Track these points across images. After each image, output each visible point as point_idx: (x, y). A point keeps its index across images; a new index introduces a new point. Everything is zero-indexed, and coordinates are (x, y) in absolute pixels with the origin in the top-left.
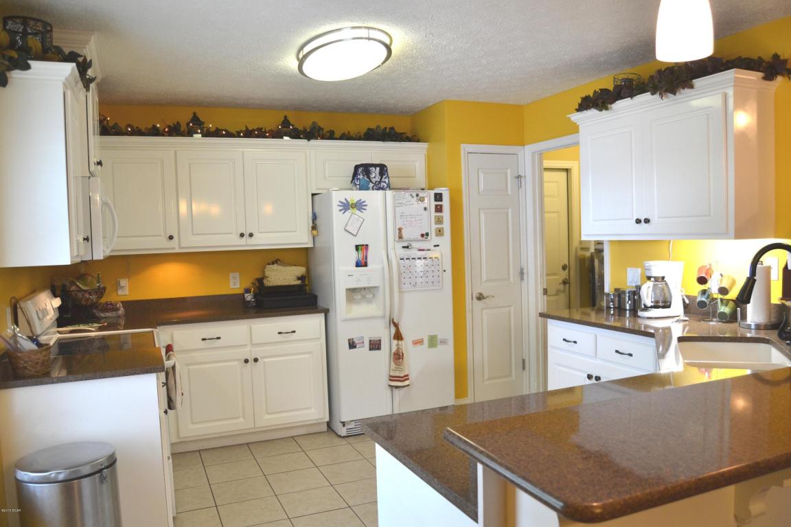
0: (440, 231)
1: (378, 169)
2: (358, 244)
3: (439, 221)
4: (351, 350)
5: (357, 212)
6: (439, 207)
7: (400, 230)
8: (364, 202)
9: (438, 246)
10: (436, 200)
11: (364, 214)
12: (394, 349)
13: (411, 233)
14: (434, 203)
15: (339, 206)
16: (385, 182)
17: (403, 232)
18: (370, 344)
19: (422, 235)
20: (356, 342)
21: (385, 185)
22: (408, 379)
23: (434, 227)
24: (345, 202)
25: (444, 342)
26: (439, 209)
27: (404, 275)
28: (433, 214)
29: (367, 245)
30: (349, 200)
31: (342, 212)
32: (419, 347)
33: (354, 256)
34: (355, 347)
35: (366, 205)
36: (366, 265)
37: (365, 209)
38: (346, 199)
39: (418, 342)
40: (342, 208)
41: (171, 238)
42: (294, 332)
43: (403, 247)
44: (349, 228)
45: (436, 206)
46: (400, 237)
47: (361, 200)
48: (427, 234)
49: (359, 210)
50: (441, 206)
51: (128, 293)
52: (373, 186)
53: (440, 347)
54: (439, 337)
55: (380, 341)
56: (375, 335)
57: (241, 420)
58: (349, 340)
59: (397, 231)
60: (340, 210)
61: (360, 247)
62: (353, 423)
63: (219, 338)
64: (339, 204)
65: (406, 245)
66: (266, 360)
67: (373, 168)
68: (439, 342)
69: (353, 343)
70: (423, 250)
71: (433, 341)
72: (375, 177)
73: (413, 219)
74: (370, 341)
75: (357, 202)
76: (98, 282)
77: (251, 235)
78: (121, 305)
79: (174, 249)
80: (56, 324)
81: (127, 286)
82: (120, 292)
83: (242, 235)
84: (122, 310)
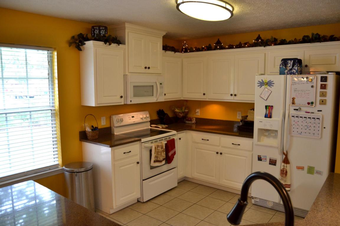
0: (323, 101)
1: (292, 61)
2: (267, 105)
3: (323, 95)
4: (259, 161)
5: (268, 87)
6: (323, 86)
7: (293, 99)
8: (273, 81)
9: (321, 111)
10: (321, 81)
11: (272, 89)
12: (282, 167)
13: (301, 101)
14: (319, 83)
15: (258, 83)
16: (295, 69)
17: (296, 100)
18: (270, 161)
19: (309, 103)
20: (262, 158)
21: (295, 71)
22: (289, 187)
23: (319, 98)
24: (261, 81)
25: (319, 173)
26: (323, 87)
27: (294, 126)
28: (319, 90)
29: (272, 106)
30: (264, 81)
31: (260, 87)
32: (300, 171)
33: (264, 111)
34: (261, 160)
35: (274, 84)
36: (270, 117)
37: (273, 86)
38: (262, 80)
39: (301, 168)
40: (259, 85)
41: (204, 94)
42: (239, 145)
43: (294, 109)
44: (262, 96)
45: (321, 85)
46: (293, 103)
47: (271, 80)
48: (312, 103)
49: (269, 86)
50: (325, 85)
51: (199, 115)
52: (287, 72)
53: (316, 175)
54: (315, 169)
55: (276, 161)
56: (274, 157)
57: (214, 178)
58: (258, 156)
59: (292, 99)
60: (258, 86)
61: (267, 107)
62: (259, 199)
63: (208, 140)
64: (259, 83)
65: (297, 109)
66: (226, 155)
67: (290, 61)
68: (315, 172)
69: (261, 158)
70: (309, 113)
71: (311, 170)
72: (290, 67)
73: (303, 93)
74: (270, 159)
75: (269, 82)
76: (185, 109)
77: (235, 95)
78: (194, 119)
79: (206, 99)
80: (149, 123)
81: (199, 112)
82: (197, 114)
83: (231, 95)
84: (194, 121)
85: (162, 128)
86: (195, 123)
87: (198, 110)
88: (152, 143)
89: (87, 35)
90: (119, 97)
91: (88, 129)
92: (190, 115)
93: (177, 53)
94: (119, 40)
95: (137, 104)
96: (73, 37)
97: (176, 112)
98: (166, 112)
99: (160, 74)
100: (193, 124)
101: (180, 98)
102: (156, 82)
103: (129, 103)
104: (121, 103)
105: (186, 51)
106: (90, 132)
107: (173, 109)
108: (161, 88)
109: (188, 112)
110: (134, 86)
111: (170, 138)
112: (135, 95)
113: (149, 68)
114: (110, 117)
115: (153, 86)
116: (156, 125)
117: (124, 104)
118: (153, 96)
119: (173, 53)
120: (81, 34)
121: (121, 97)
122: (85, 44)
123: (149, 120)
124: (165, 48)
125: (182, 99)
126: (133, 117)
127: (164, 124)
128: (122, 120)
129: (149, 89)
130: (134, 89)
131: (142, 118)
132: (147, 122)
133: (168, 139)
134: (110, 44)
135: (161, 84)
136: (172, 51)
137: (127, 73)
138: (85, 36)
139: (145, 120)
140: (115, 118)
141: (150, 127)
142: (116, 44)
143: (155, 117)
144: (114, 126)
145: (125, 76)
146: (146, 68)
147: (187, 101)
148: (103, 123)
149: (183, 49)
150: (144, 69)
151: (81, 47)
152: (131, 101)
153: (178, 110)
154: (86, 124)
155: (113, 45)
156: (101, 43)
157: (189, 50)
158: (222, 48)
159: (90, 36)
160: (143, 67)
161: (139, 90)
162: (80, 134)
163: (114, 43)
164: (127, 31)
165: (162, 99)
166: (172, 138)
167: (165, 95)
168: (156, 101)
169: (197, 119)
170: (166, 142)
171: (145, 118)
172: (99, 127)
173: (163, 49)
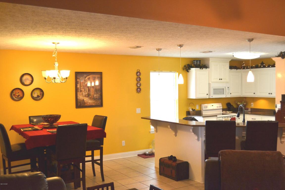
41: (254, 93)
63: (255, 119)
76: (244, 103)
77: (271, 94)
78: (250, 109)
79: (255, 96)
80: (222, 110)
81: (253, 105)
82: (252, 106)
83: (269, 94)
84: (250, 110)
85: (229, 113)
86: (250, 111)
87: (252, 103)
88: (223, 118)
89: (191, 65)
90: (206, 94)
91: (191, 110)
92: (247, 107)
93: (238, 70)
94: (206, 66)
95: (215, 98)
96: (185, 66)
97: (238, 104)
98: (232, 104)
99: (228, 82)
100: (249, 112)
101: (240, 96)
102: (225, 87)
103: (211, 97)
104: (207, 97)
105: (244, 68)
106: (191, 111)
107: (236, 103)
108: (229, 90)
109: (246, 104)
110: (214, 89)
111: (233, 117)
112: (214, 94)
113: (222, 79)
114: (201, 105)
115: (224, 89)
116: (226, 111)
117: (209, 98)
118: (224, 94)
119: (236, 70)
120: (189, 64)
121: (207, 94)
122: (191, 69)
123: (221, 108)
124: (231, 68)
125: (242, 96)
126: (212, 106)
127: (230, 111)
128: (207, 107)
129: (222, 91)
130: (213, 90)
131: (217, 107)
132: (220, 109)
133: (232, 117)
134: (202, 69)
135: (228, 88)
136: (235, 69)
137: (210, 82)
138: (190, 65)
139: (219, 108)
140: (204, 106)
141: (222, 112)
142: (205, 68)
143: (225, 107)
144: (203, 110)
145: (209, 84)
146: (220, 79)
147: (245, 98)
148: (197, 108)
149: (242, 67)
150: (219, 80)
151: (189, 70)
152: (212, 97)
153: (239, 103)
154: (190, 108)
155: (204, 69)
156: (199, 69)
157: (246, 67)
158: (264, 67)
159: (193, 65)
160: (219, 79)
161: (216, 91)
162: (186, 113)
163: (204, 68)
164: (210, 61)
165: (229, 96)
166: (234, 117)
167: (231, 94)
168: (226, 97)
169: (251, 109)
170: (230, 119)
171: (219, 107)
172: (196, 110)
173: (230, 68)
